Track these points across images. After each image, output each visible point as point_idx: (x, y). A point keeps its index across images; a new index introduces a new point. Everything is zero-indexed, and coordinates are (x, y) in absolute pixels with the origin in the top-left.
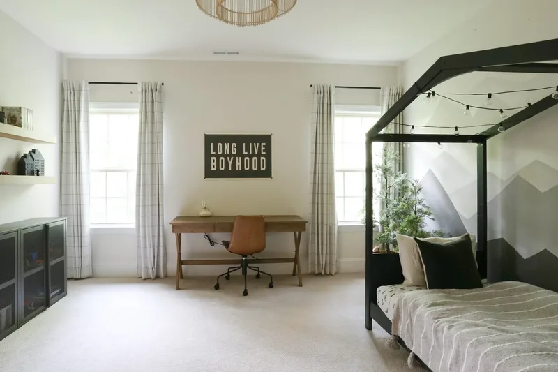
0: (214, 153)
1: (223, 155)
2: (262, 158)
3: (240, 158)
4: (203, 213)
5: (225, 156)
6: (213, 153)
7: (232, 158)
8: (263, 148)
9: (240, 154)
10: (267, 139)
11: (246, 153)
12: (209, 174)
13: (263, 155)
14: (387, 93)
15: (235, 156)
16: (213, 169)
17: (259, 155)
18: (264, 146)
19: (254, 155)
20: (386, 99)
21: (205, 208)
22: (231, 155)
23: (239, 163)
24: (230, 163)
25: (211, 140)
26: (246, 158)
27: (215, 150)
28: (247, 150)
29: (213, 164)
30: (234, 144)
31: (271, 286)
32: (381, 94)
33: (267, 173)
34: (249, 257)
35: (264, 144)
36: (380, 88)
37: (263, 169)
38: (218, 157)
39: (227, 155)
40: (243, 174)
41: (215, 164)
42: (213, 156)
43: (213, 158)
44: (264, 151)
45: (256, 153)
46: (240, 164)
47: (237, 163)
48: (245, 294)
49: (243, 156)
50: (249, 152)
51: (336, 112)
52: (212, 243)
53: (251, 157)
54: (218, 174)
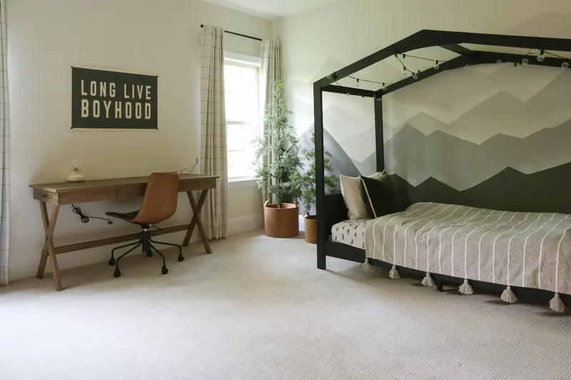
0: (86, 94)
1: (97, 97)
2: (147, 104)
3: (120, 103)
4: (74, 177)
5: (101, 99)
6: (83, 94)
7: (110, 102)
8: (148, 93)
9: (119, 97)
10: (152, 81)
11: (128, 97)
12: (78, 122)
13: (148, 101)
15: (113, 100)
16: (83, 115)
17: (143, 101)
18: (149, 90)
19: (137, 99)
20: (267, 51)
21: (76, 170)
22: (108, 98)
24: (107, 108)
25: (81, 76)
26: (128, 103)
27: (87, 89)
28: (129, 93)
29: (83, 108)
30: (112, 84)
31: (181, 259)
33: (152, 124)
34: (152, 228)
35: (149, 87)
36: (261, 40)
37: (148, 117)
38: (91, 99)
39: (103, 98)
40: (123, 124)
41: (87, 108)
42: (84, 97)
43: (84, 101)
44: (149, 95)
45: (140, 98)
46: (120, 110)
47: (117, 110)
48: (165, 271)
49: (124, 101)
50: (131, 95)
52: (85, 218)
53: (133, 102)
54: (90, 123)
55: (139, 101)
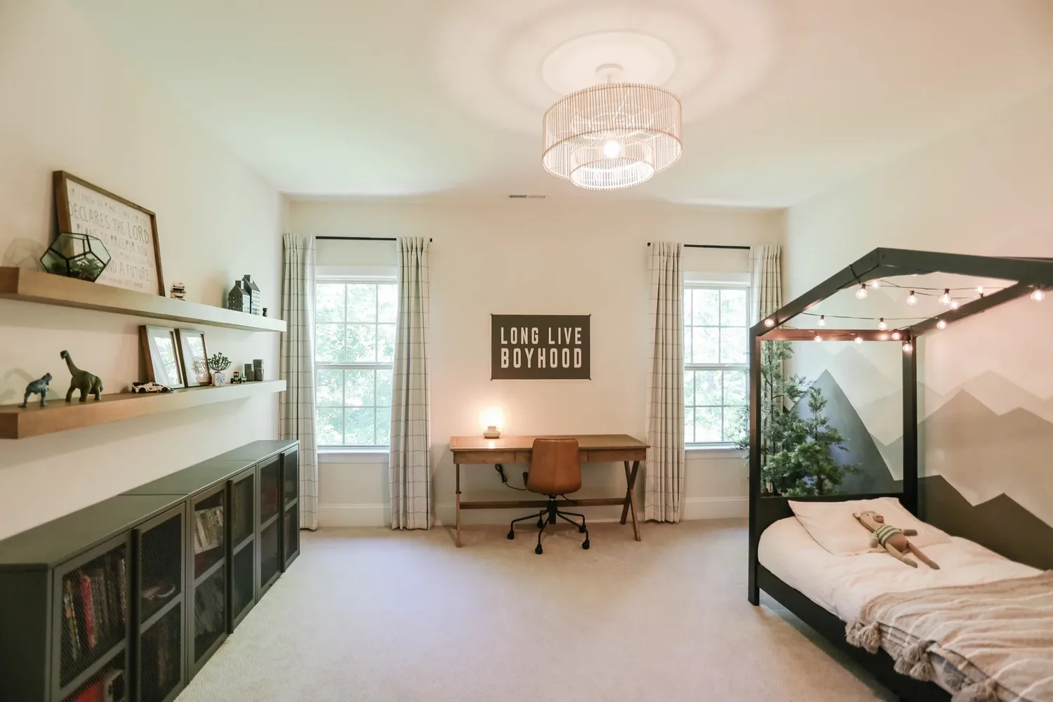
0: (506, 342)
1: (519, 345)
2: (576, 350)
3: (544, 350)
5: (522, 347)
6: (504, 342)
7: (532, 350)
8: (577, 336)
9: (543, 343)
11: (553, 343)
12: (498, 373)
13: (578, 346)
14: (759, 255)
15: (536, 347)
16: (503, 366)
17: (572, 346)
18: (579, 332)
19: (564, 345)
20: (759, 264)
22: (530, 345)
24: (529, 357)
25: (501, 323)
26: (552, 350)
27: (507, 337)
28: (555, 338)
29: (503, 358)
30: (535, 329)
32: (751, 256)
33: (584, 373)
34: (559, 498)
35: (580, 329)
37: (577, 366)
38: (511, 348)
39: (525, 346)
40: (548, 374)
41: (506, 358)
42: (504, 346)
43: (503, 350)
44: (579, 339)
45: (568, 342)
46: (543, 358)
47: (540, 358)
49: (549, 347)
50: (557, 341)
51: (685, 281)
53: (560, 348)
54: (511, 374)
55: (566, 346)
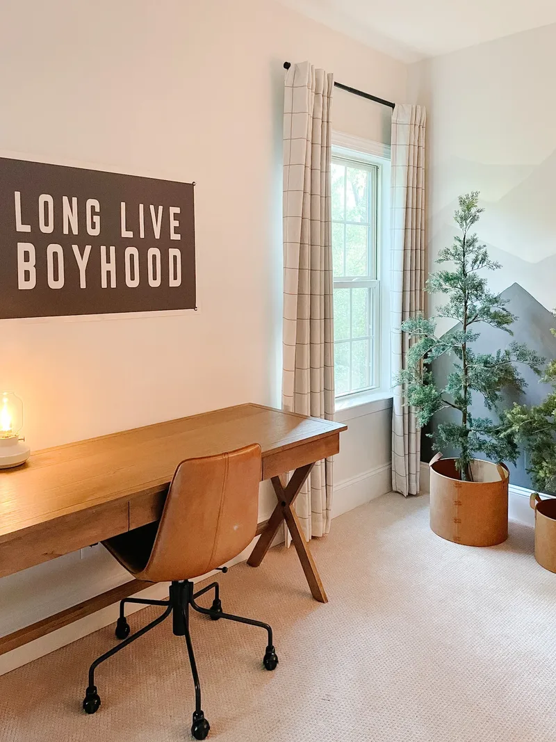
0: (27, 229)
1: (57, 236)
2: (173, 252)
3: (113, 249)
5: (66, 242)
6: (21, 228)
7: (88, 249)
8: (174, 223)
9: (110, 235)
10: (181, 194)
11: (130, 235)
12: (13, 302)
13: (175, 244)
14: (405, 118)
15: (96, 242)
16: (23, 285)
17: (165, 244)
18: (176, 216)
19: (149, 241)
20: (405, 131)
22: (83, 239)
23: (109, 267)
24: (82, 264)
25: (14, 181)
26: (129, 251)
27: (30, 216)
28: (132, 225)
29: (22, 266)
30: (93, 203)
32: (394, 119)
33: (184, 298)
35: (177, 210)
36: (393, 106)
37: (174, 283)
38: (41, 242)
39: (72, 239)
40: (121, 301)
41: (31, 266)
42: (24, 237)
43: (22, 247)
44: (177, 231)
45: (157, 236)
46: (112, 267)
47: (105, 267)
49: (122, 244)
50: (137, 232)
53: (143, 247)
54: (40, 303)
55: (155, 243)
